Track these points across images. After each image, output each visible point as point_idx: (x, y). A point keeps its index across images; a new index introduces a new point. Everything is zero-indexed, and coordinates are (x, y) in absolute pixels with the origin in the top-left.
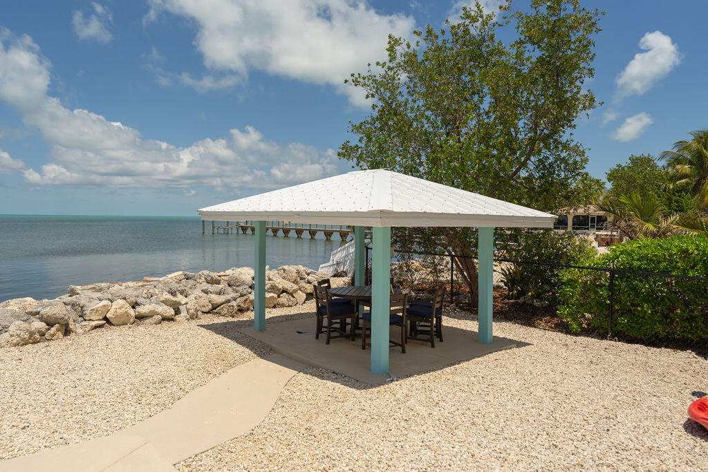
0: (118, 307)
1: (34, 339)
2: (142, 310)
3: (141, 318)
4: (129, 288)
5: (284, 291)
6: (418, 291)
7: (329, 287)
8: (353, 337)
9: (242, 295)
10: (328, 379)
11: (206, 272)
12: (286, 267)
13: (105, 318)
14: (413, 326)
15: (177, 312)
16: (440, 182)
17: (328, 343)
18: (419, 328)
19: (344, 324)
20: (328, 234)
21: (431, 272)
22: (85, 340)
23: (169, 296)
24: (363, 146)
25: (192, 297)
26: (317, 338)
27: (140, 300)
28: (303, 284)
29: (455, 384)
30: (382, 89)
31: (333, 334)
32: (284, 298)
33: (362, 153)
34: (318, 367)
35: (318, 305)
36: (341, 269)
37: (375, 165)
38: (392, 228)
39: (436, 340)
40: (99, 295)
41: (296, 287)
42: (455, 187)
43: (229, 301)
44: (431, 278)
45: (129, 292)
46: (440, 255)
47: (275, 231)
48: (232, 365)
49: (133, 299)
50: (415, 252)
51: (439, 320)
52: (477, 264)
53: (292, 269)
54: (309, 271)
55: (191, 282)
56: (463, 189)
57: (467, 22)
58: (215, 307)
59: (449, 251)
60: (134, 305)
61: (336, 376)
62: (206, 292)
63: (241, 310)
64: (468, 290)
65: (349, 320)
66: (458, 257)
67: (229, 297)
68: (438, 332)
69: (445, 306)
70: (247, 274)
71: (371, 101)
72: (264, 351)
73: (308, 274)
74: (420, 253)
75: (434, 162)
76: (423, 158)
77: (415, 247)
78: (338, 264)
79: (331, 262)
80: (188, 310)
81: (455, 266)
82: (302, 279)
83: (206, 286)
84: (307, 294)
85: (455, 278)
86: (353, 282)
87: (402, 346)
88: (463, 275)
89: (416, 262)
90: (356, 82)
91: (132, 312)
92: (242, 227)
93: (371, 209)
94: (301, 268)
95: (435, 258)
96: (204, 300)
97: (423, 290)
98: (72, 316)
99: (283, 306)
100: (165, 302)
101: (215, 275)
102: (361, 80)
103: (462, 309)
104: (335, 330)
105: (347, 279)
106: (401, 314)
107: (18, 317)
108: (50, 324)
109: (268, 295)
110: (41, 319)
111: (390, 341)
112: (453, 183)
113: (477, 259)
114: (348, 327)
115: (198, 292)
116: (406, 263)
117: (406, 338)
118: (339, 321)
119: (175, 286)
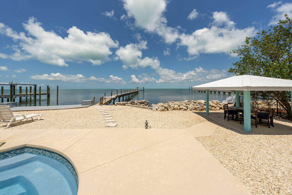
0: (176, 106)
1: (163, 110)
2: (181, 107)
3: (180, 109)
4: (178, 103)
5: (213, 106)
6: (261, 110)
7: (228, 106)
8: (236, 120)
9: (202, 106)
10: (229, 129)
11: (193, 101)
12: (213, 101)
13: (174, 108)
14: (260, 120)
15: (188, 109)
16: (270, 77)
17: (228, 121)
18: (263, 121)
19: (233, 117)
20: (224, 93)
21: (267, 105)
22: (171, 112)
23: (186, 105)
24: (237, 68)
25: (190, 106)
26: (225, 119)
27: (180, 105)
28: (218, 105)
29: (280, 141)
30: (244, 52)
31: (229, 119)
32: (213, 108)
33: (237, 70)
34: (226, 126)
35: (224, 111)
36: (230, 102)
37: (242, 74)
38: (251, 91)
39: (271, 126)
40: (173, 104)
41: (216, 106)
42: (278, 78)
43: (199, 107)
44: (267, 107)
45: (178, 104)
46: (271, 100)
47: (211, 92)
48: (202, 121)
49: (179, 105)
50: (259, 98)
51: (272, 120)
52: (291, 103)
53: (215, 101)
54: (220, 102)
55: (190, 102)
56: (282, 78)
57: (281, 24)
58: (196, 108)
59: (275, 99)
60: (179, 106)
61: (232, 129)
62: (193, 105)
63: (202, 110)
64: (286, 112)
65: (235, 116)
66: (280, 101)
67: (199, 106)
68: (272, 124)
69: (274, 116)
70: (203, 102)
71: (240, 56)
72: (210, 120)
73: (220, 103)
74: (261, 99)
75: (267, 71)
76: (262, 70)
77: (259, 97)
78: (229, 101)
79: (227, 100)
80: (190, 108)
81: (278, 104)
82: (218, 104)
83: (193, 104)
84: (220, 108)
85: (279, 108)
86: (235, 105)
87: (256, 125)
88: (283, 107)
89: (259, 102)
90: (234, 52)
91: (179, 107)
92: (199, 91)
93: (243, 86)
94: (218, 101)
95: (268, 101)
96: (193, 107)
97: (263, 110)
98: (168, 107)
99: (213, 110)
100: (185, 106)
101: (195, 101)
102: (236, 51)
103: (283, 118)
104: (230, 118)
105: (233, 105)
106: (255, 116)
107: (160, 106)
108: (165, 108)
109: (209, 107)
110: (164, 107)
111: (251, 124)
112: (276, 77)
113: (290, 102)
114: (235, 118)
115: (192, 105)
116: (255, 102)
117: (257, 123)
118: (231, 115)
119: (187, 103)
